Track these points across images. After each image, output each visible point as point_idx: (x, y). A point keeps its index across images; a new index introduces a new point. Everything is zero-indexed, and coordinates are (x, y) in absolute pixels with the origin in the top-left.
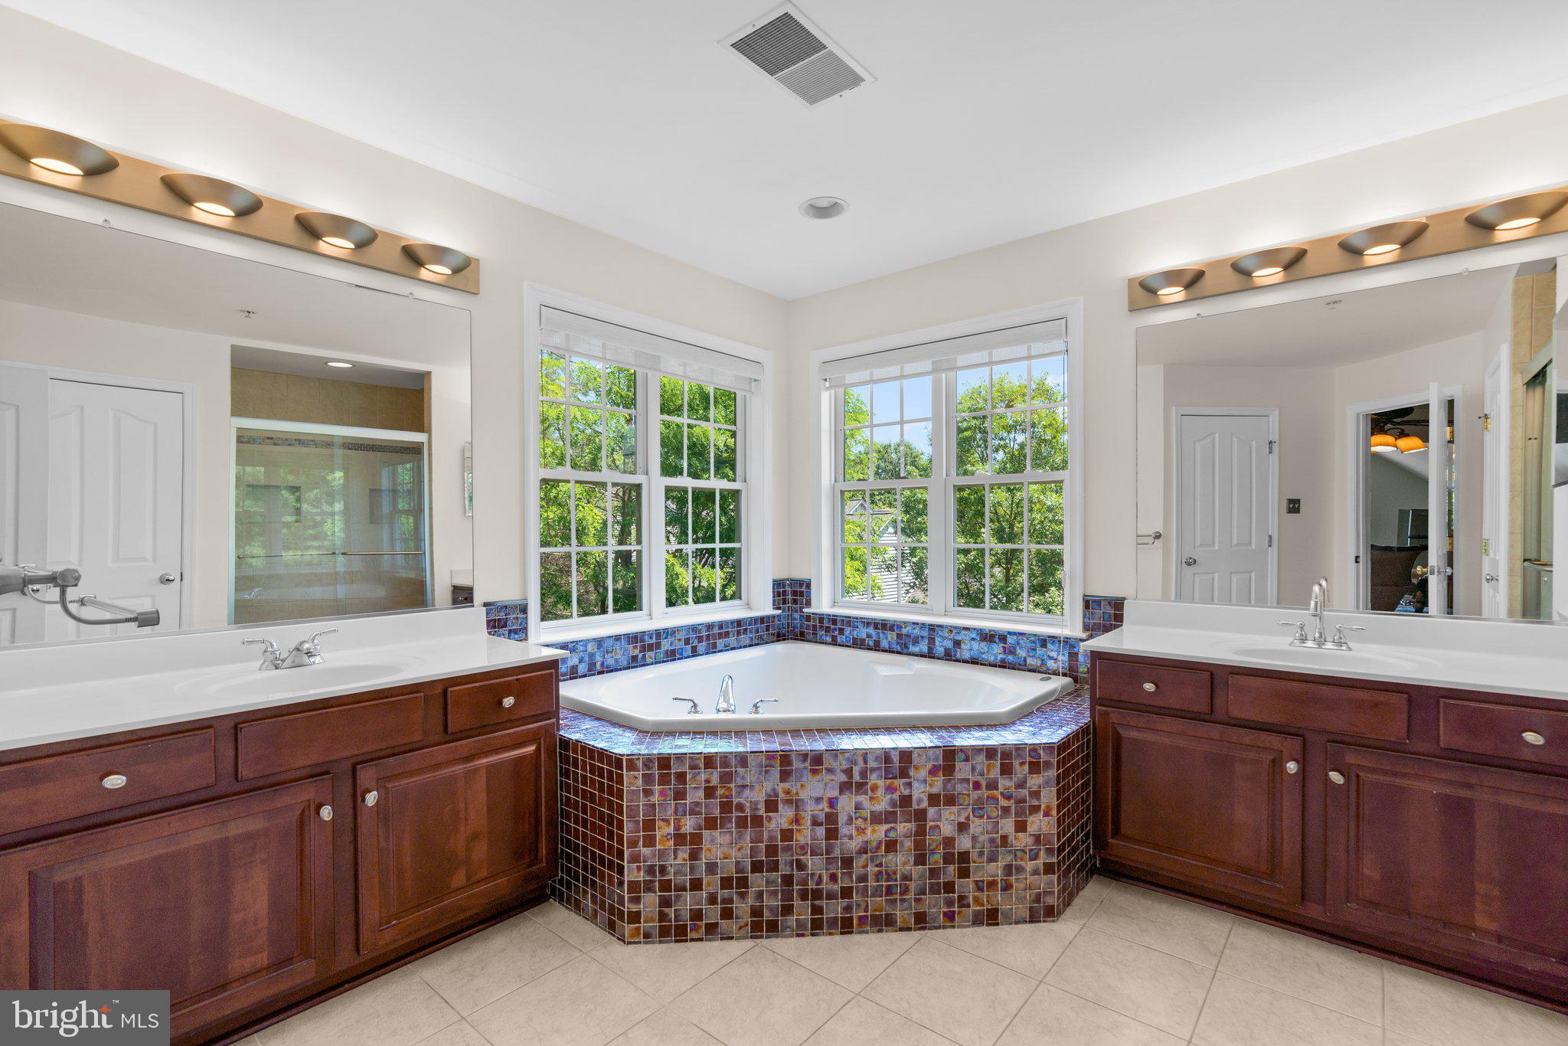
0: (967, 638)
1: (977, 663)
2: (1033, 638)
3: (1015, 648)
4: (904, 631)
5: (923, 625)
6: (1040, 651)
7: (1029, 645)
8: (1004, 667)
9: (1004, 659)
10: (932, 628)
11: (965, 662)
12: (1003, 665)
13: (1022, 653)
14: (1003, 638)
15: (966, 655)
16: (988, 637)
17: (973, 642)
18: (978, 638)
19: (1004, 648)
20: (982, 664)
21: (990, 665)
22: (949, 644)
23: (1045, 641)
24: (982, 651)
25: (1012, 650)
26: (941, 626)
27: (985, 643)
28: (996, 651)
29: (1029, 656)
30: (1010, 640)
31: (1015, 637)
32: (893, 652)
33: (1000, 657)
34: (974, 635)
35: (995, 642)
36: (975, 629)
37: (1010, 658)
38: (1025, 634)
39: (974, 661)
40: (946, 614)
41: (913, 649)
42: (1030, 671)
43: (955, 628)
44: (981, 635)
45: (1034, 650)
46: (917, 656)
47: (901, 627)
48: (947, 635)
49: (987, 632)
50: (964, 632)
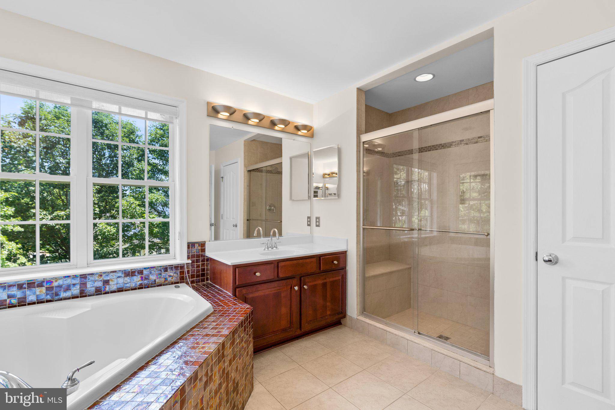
0: (115, 277)
1: (122, 291)
2: (160, 268)
3: (149, 276)
4: (55, 284)
5: (75, 276)
6: (164, 274)
7: (157, 272)
8: (142, 288)
9: (142, 283)
10: (84, 277)
11: (114, 292)
12: (141, 287)
13: (153, 277)
14: (141, 272)
15: (114, 288)
16: (130, 273)
17: (118, 279)
18: (123, 275)
19: (142, 277)
20: (126, 290)
21: (132, 289)
22: (99, 284)
23: (167, 268)
24: (126, 282)
25: (147, 277)
26: (92, 274)
27: (128, 277)
28: (137, 280)
29: (157, 278)
30: (145, 272)
31: (148, 270)
32: (42, 302)
33: (138, 283)
34: (120, 274)
35: (135, 275)
36: (120, 271)
37: (146, 282)
38: (155, 267)
39: (120, 290)
40: (88, 266)
41: (63, 295)
42: (158, 286)
43: (105, 273)
44: (125, 273)
45: (160, 274)
46: (69, 298)
47: (52, 282)
48: (97, 278)
49: (130, 270)
50: (112, 274)
